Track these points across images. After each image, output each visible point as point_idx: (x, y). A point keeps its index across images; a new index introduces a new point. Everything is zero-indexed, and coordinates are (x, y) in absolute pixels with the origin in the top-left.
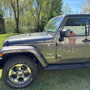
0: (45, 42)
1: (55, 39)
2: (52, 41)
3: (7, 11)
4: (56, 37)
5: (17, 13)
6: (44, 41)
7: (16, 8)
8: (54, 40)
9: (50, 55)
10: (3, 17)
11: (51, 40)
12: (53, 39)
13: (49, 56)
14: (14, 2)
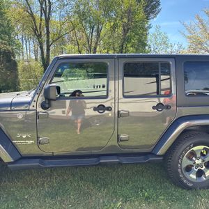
0: (11, 110)
1: (34, 104)
2: (27, 108)
3: (28, 43)
4: (35, 99)
5: (45, 47)
6: (9, 109)
7: (44, 38)
8: (32, 105)
9: (24, 137)
10: (14, 58)
11: (26, 105)
12: (29, 103)
13: (21, 138)
14: (40, 24)
